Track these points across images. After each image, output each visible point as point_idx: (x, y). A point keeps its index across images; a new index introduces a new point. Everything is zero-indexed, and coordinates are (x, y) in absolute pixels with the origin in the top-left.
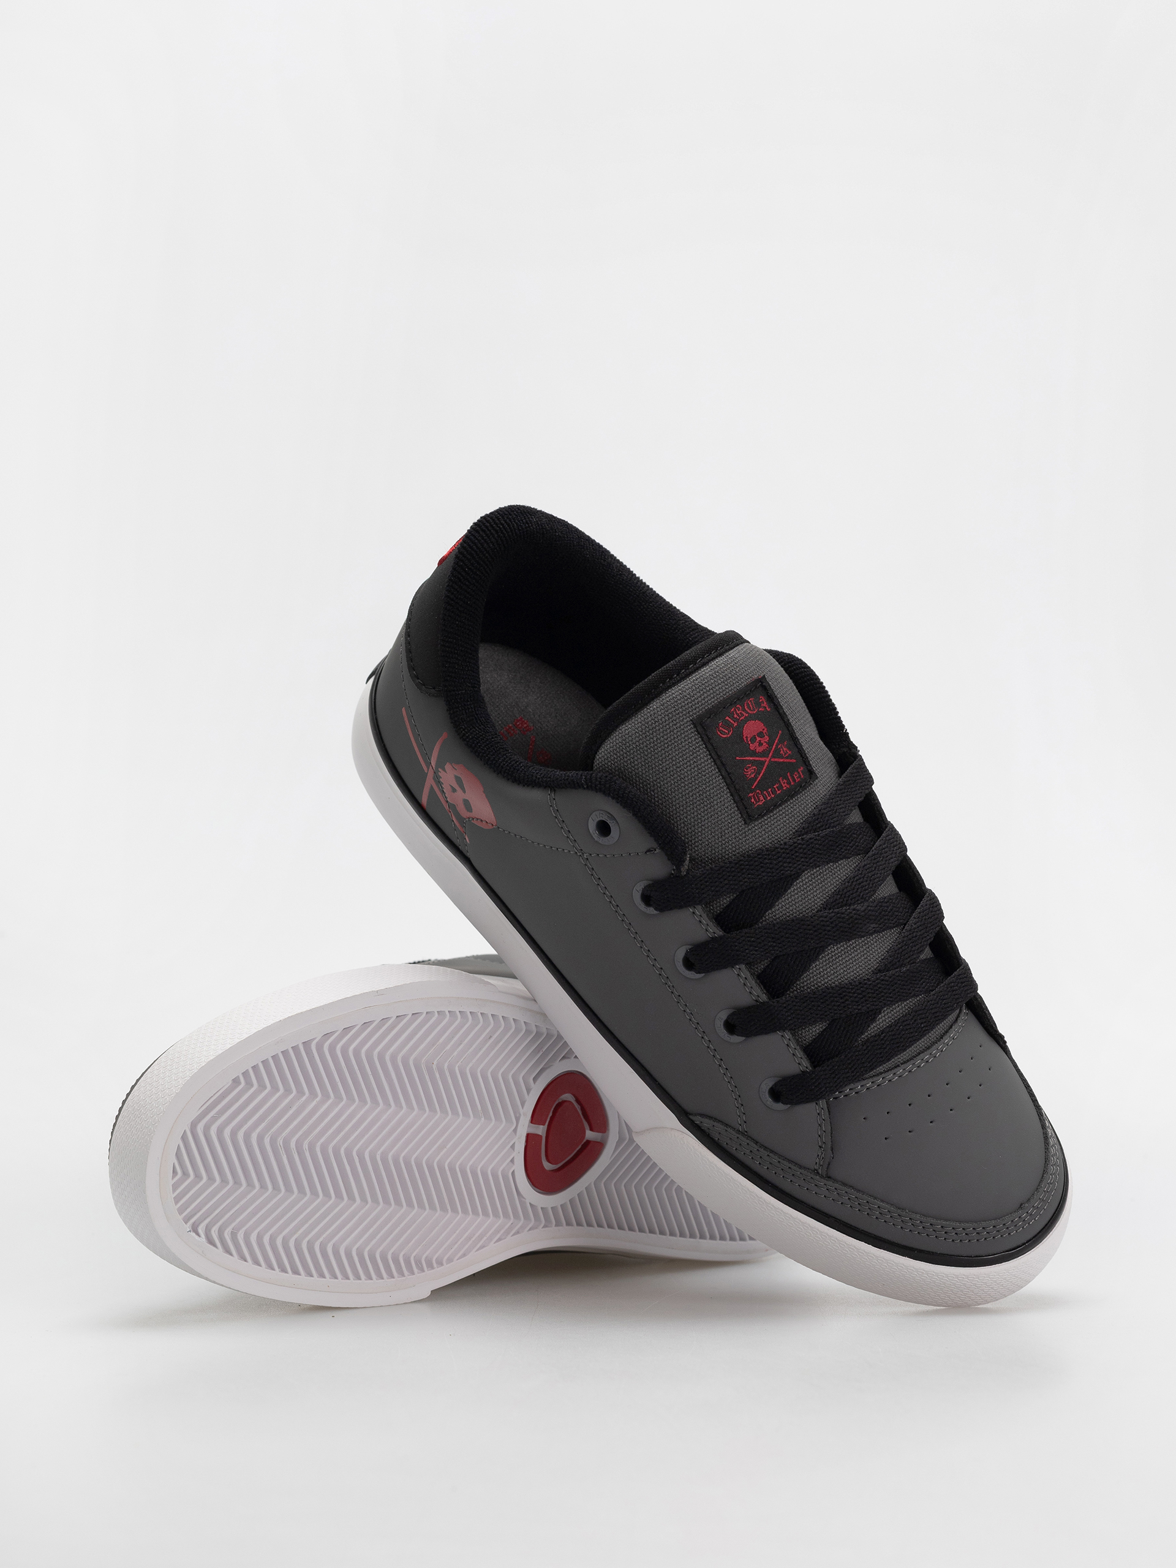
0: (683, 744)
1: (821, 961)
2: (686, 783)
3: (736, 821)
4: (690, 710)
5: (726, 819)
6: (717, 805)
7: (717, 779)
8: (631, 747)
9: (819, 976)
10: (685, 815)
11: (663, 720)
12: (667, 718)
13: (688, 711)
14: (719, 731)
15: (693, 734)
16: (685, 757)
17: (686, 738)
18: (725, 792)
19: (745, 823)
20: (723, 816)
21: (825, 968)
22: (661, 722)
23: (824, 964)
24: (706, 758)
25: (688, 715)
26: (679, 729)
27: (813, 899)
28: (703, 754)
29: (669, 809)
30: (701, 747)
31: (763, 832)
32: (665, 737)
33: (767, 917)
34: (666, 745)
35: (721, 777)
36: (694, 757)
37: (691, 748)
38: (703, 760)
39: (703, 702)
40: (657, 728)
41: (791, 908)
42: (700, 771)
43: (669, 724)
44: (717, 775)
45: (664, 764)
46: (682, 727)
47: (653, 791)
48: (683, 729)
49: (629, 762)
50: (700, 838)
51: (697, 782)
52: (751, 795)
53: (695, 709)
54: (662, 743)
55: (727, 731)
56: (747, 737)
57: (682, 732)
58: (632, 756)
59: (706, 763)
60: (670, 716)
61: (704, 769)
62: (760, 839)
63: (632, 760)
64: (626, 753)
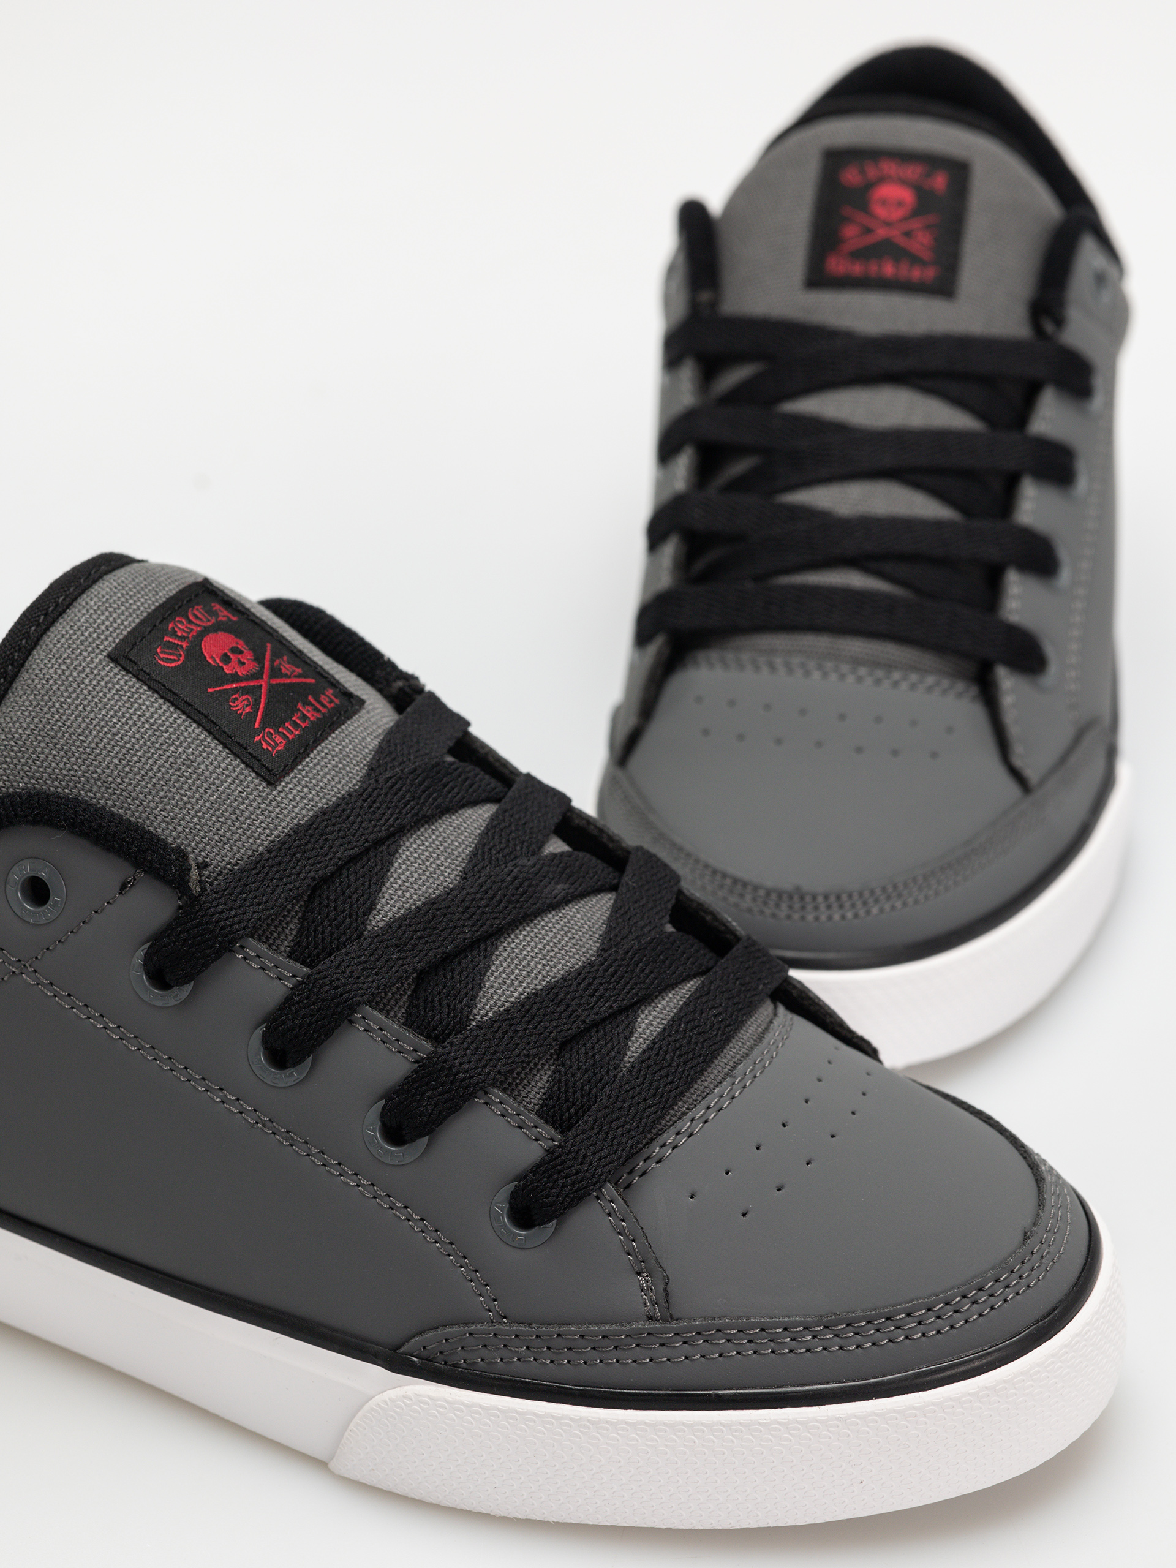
0: (108, 696)
1: (498, 962)
2: (140, 753)
3: (252, 786)
4: (98, 642)
5: (233, 787)
6: (208, 770)
7: (190, 730)
8: (24, 737)
9: (505, 987)
10: (160, 806)
11: (59, 672)
12: (64, 667)
13: (94, 645)
14: (162, 659)
15: (119, 677)
16: (120, 714)
17: (110, 685)
18: (213, 745)
19: (269, 784)
20: (226, 785)
21: (508, 970)
22: (56, 677)
23: (505, 964)
24: (156, 705)
25: (97, 651)
26: (92, 676)
27: (438, 872)
28: (148, 699)
29: (130, 809)
30: (141, 691)
31: (306, 790)
32: (74, 695)
33: (374, 923)
34: (80, 708)
35: (194, 725)
36: (136, 710)
37: (125, 698)
38: (152, 710)
39: (115, 625)
40: (54, 688)
41: (407, 895)
42: (155, 727)
43: (71, 675)
44: (187, 723)
45: (90, 738)
46: (95, 672)
47: (91, 791)
48: (99, 674)
49: (30, 761)
50: (201, 833)
51: (157, 745)
52: (257, 738)
53: (107, 639)
54: (73, 707)
55: (176, 658)
56: (212, 657)
57: (99, 678)
58: (31, 750)
59: (160, 712)
60: (68, 661)
61: (160, 722)
62: (305, 801)
63: (34, 756)
64: (20, 751)
